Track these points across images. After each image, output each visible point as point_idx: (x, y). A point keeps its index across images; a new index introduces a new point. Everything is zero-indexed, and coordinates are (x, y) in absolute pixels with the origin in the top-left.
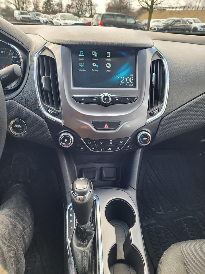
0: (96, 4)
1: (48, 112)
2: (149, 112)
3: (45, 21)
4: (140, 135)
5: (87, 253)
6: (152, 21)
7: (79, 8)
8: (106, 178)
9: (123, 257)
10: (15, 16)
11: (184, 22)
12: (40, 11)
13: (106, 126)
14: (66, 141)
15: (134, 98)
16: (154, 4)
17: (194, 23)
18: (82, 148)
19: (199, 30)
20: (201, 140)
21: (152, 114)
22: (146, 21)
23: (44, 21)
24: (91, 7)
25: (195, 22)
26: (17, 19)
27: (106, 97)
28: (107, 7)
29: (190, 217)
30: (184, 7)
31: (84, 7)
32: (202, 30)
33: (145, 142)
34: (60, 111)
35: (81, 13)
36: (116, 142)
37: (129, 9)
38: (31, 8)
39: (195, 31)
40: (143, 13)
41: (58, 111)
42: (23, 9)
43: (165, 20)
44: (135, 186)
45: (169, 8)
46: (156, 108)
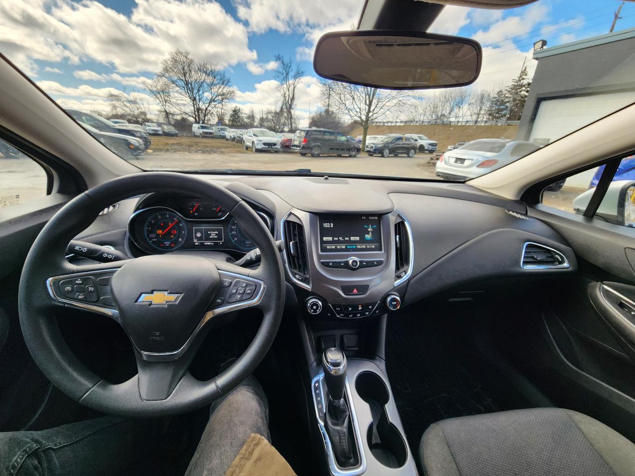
0: (297, 118)
1: (295, 277)
2: (397, 274)
3: (232, 137)
4: (389, 299)
5: (344, 433)
6: (368, 137)
7: (276, 122)
8: (347, 347)
9: (379, 441)
10: (193, 130)
11: (407, 139)
12: (226, 125)
13: (355, 291)
14: (315, 307)
15: (381, 261)
16: (370, 119)
17: (419, 141)
18: (329, 315)
19: (426, 148)
20: (450, 299)
21: (399, 277)
22: (360, 137)
23: (230, 136)
24: (291, 121)
25: (420, 139)
26: (196, 134)
27: (354, 261)
28: (311, 121)
29: (444, 395)
30: (406, 122)
31: (283, 120)
32: (430, 149)
33: (395, 306)
34: (308, 276)
35: (278, 127)
36: (365, 307)
37: (339, 123)
38: (214, 120)
39: (422, 149)
40: (355, 127)
41: (305, 276)
42: (203, 122)
43: (384, 137)
44: (383, 356)
45: (387, 122)
46: (402, 270)
